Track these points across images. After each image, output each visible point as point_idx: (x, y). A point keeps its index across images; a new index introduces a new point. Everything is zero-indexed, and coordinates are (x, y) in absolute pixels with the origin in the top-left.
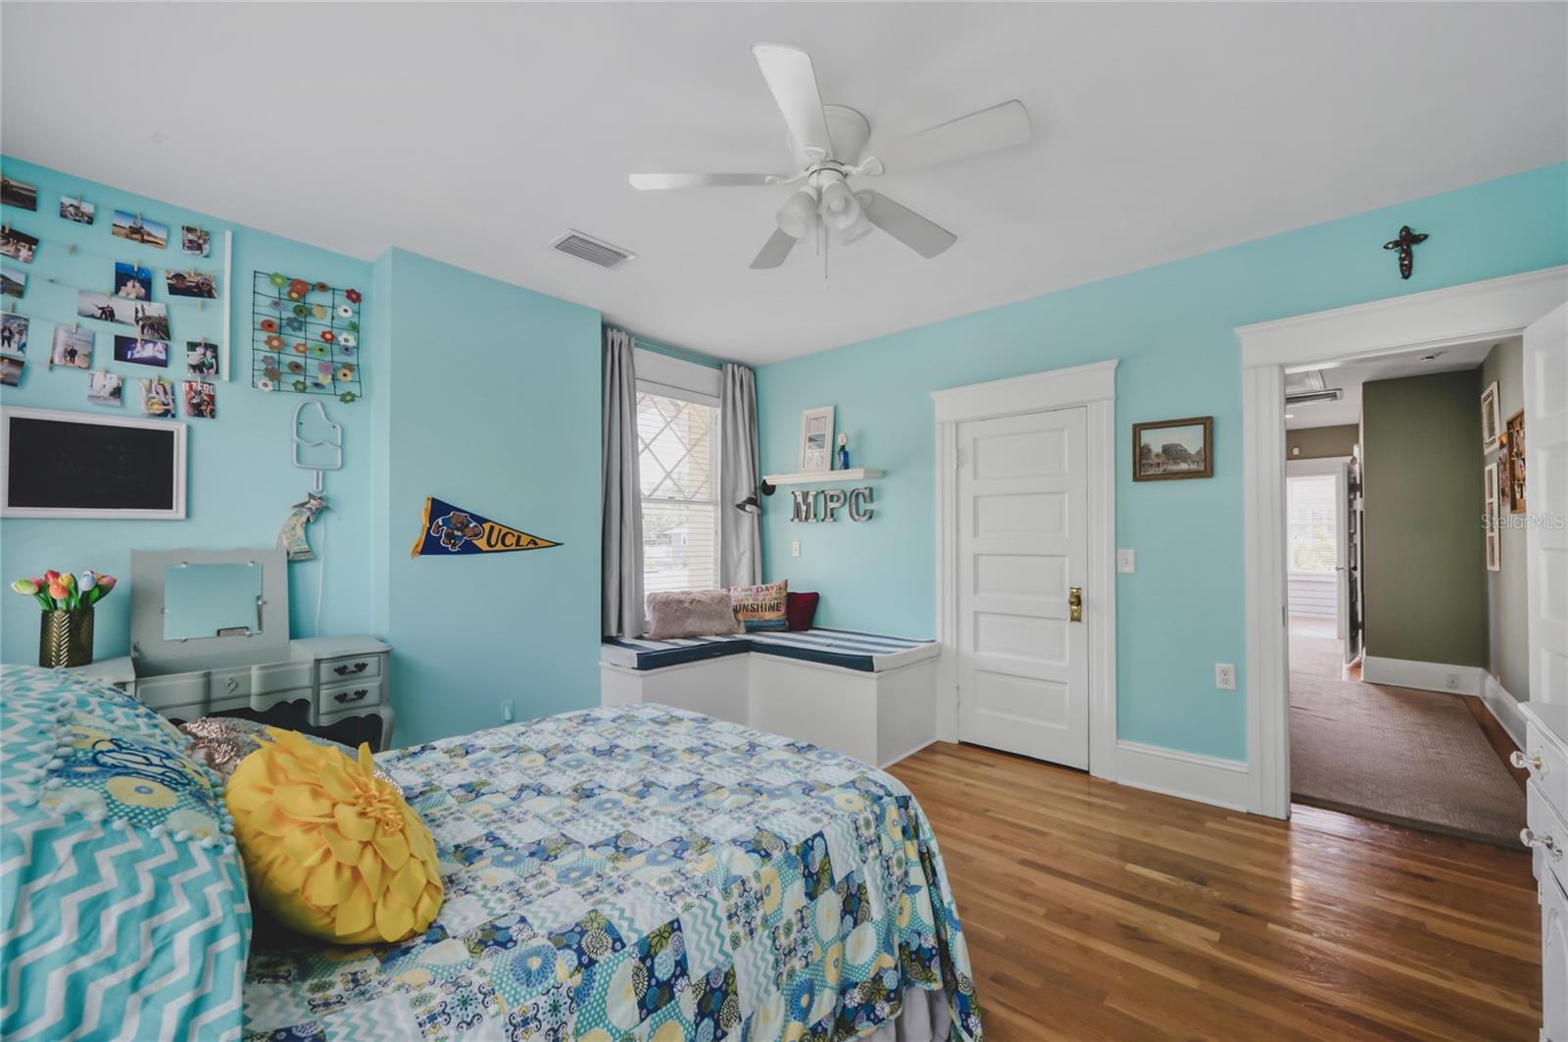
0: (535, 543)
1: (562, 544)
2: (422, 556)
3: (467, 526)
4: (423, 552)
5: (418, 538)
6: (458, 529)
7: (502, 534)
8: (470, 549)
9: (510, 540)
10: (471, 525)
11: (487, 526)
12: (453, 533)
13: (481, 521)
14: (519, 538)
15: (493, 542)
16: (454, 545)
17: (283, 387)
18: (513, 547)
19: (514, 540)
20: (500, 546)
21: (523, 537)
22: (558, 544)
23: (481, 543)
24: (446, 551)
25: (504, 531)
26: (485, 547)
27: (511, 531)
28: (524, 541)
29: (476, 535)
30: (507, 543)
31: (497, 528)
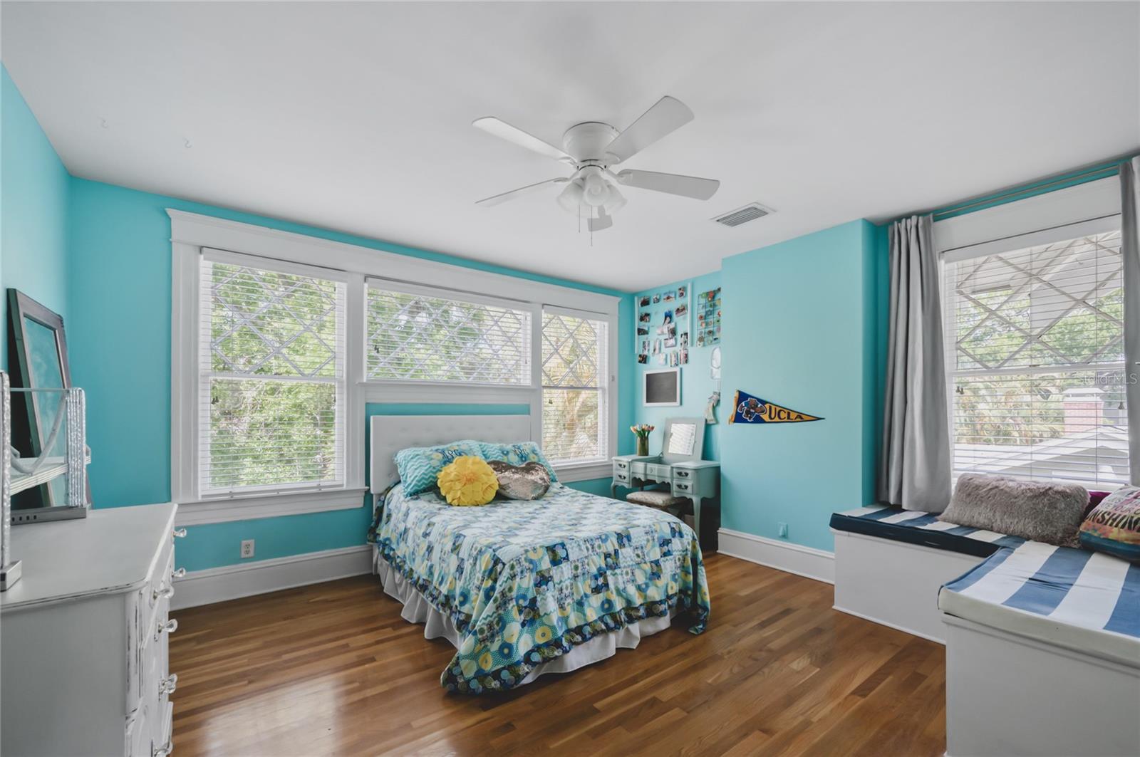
0: (802, 418)
1: (823, 419)
2: (735, 424)
3: (757, 406)
4: (735, 421)
5: (731, 413)
6: (752, 408)
7: (777, 411)
8: (759, 420)
9: (783, 415)
10: (759, 406)
11: (767, 406)
12: (749, 411)
13: (764, 402)
14: (789, 414)
15: (773, 416)
16: (750, 418)
17: (706, 343)
18: (786, 420)
19: (786, 415)
20: (777, 419)
21: (792, 413)
22: (819, 419)
23: (765, 417)
24: (745, 421)
25: (778, 409)
26: (768, 420)
27: (783, 409)
28: (793, 416)
29: (763, 412)
30: (782, 417)
31: (773, 407)
